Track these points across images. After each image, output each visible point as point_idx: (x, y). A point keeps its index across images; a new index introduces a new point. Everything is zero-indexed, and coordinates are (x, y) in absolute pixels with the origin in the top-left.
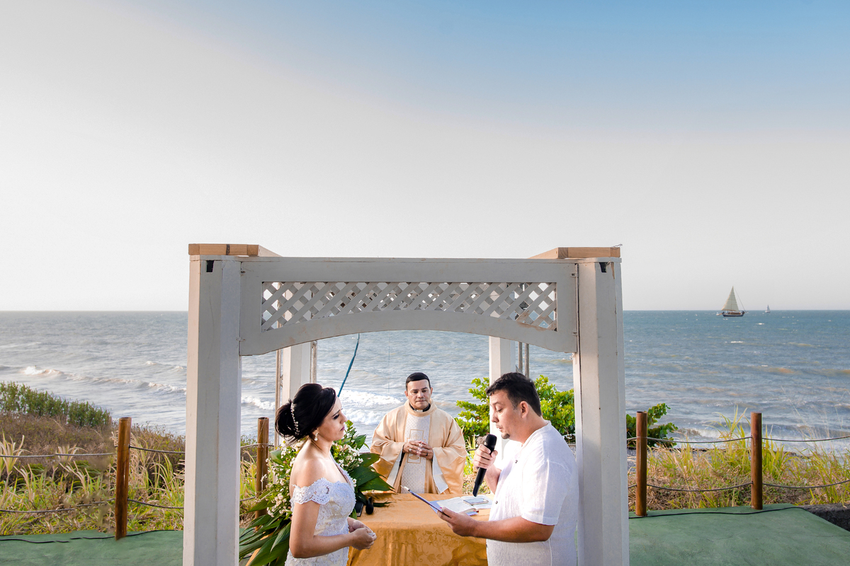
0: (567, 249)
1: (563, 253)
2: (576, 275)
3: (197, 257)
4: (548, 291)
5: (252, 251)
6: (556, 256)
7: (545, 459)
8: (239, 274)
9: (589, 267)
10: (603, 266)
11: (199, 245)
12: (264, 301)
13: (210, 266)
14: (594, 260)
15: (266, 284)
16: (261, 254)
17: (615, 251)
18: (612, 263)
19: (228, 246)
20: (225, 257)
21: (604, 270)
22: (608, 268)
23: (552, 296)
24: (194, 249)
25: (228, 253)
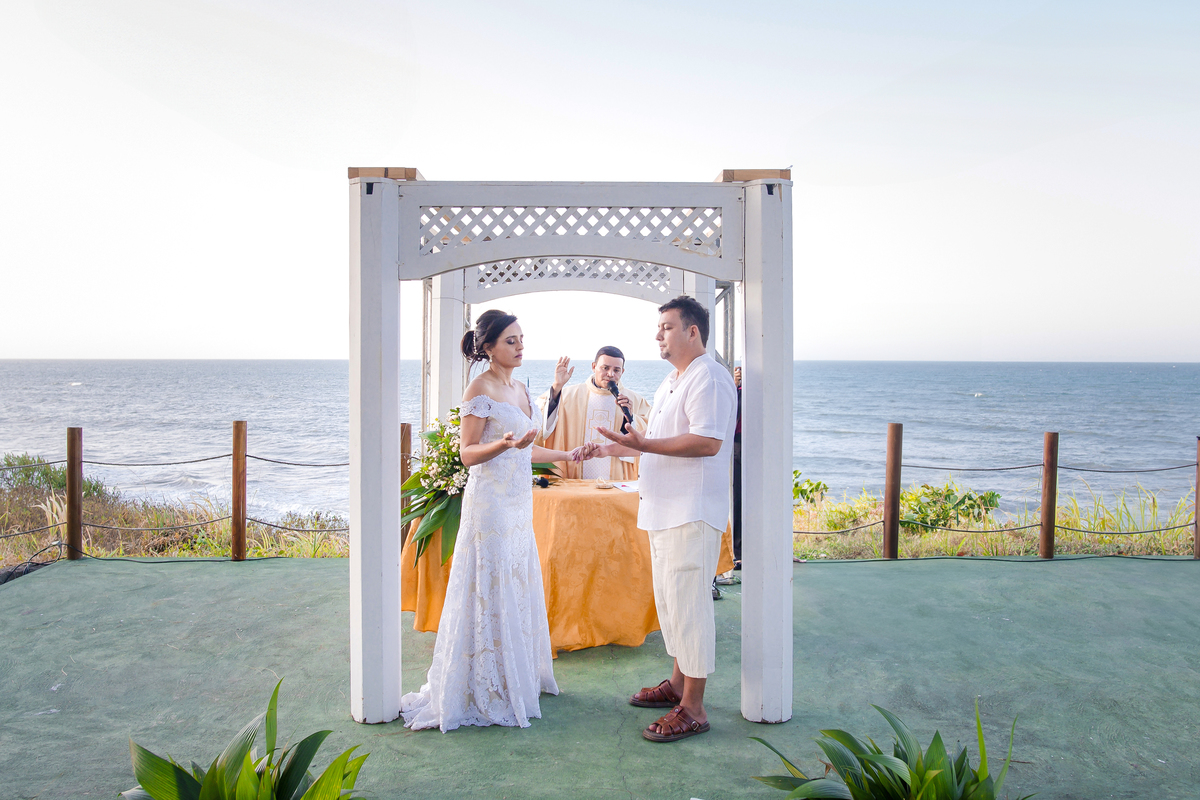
0: (733, 171)
1: (729, 175)
2: (743, 199)
3: (357, 179)
4: (713, 217)
5: (410, 174)
6: (721, 180)
7: (712, 378)
8: (398, 198)
9: (756, 190)
10: (770, 189)
11: (357, 169)
12: (421, 226)
13: (370, 188)
14: (760, 181)
15: (423, 208)
16: (418, 178)
17: (785, 174)
18: (780, 185)
19: (386, 169)
20: (383, 179)
21: (770, 192)
22: (775, 190)
23: (718, 221)
24: (353, 173)
25: (386, 176)
